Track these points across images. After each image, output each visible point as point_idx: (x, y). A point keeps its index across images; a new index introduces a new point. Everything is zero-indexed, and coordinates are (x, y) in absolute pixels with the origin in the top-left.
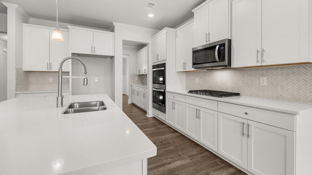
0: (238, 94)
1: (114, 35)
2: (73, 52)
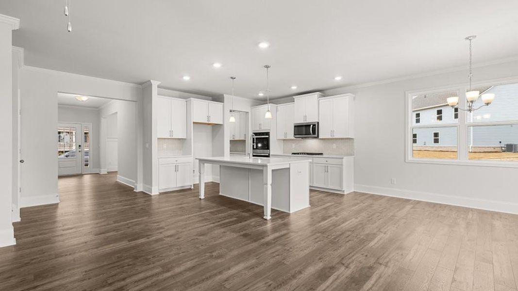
0: (322, 154)
1: (224, 105)
2: (194, 121)
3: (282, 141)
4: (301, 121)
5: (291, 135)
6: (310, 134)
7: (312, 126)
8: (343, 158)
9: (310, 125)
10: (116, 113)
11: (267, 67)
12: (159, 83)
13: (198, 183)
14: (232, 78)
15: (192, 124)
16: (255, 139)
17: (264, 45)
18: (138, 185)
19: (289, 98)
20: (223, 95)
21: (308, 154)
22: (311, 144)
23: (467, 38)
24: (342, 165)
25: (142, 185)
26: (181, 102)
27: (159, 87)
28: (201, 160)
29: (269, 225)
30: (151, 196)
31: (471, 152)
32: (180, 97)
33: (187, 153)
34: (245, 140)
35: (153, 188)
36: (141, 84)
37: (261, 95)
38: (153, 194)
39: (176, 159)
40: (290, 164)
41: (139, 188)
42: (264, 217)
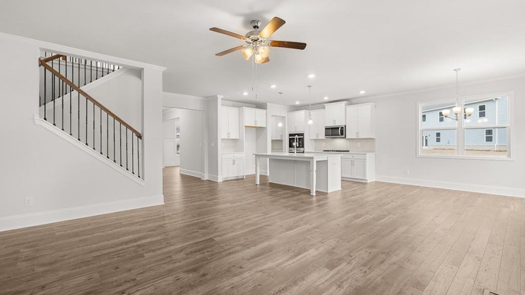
0: (348, 151)
1: (267, 112)
2: (246, 125)
3: (314, 141)
4: (331, 124)
5: (322, 136)
6: (339, 135)
7: (340, 128)
8: (366, 154)
9: (339, 128)
10: (179, 118)
11: (309, 87)
12: (222, 97)
13: (255, 173)
14: (280, 93)
15: (244, 127)
16: (298, 139)
17: (312, 76)
18: (205, 175)
19: (321, 105)
20: (266, 104)
21: (337, 151)
22: (339, 143)
23: (455, 70)
24: (365, 159)
25: (207, 175)
26: (235, 111)
27: (222, 99)
28: (256, 155)
29: (314, 199)
30: (217, 182)
31: (496, 151)
32: (233, 106)
33: (241, 150)
34: (282, 140)
35: (219, 177)
36: (207, 97)
37: (297, 103)
38: (219, 181)
39: (234, 155)
40: (328, 157)
41: (206, 177)
42: (311, 194)
